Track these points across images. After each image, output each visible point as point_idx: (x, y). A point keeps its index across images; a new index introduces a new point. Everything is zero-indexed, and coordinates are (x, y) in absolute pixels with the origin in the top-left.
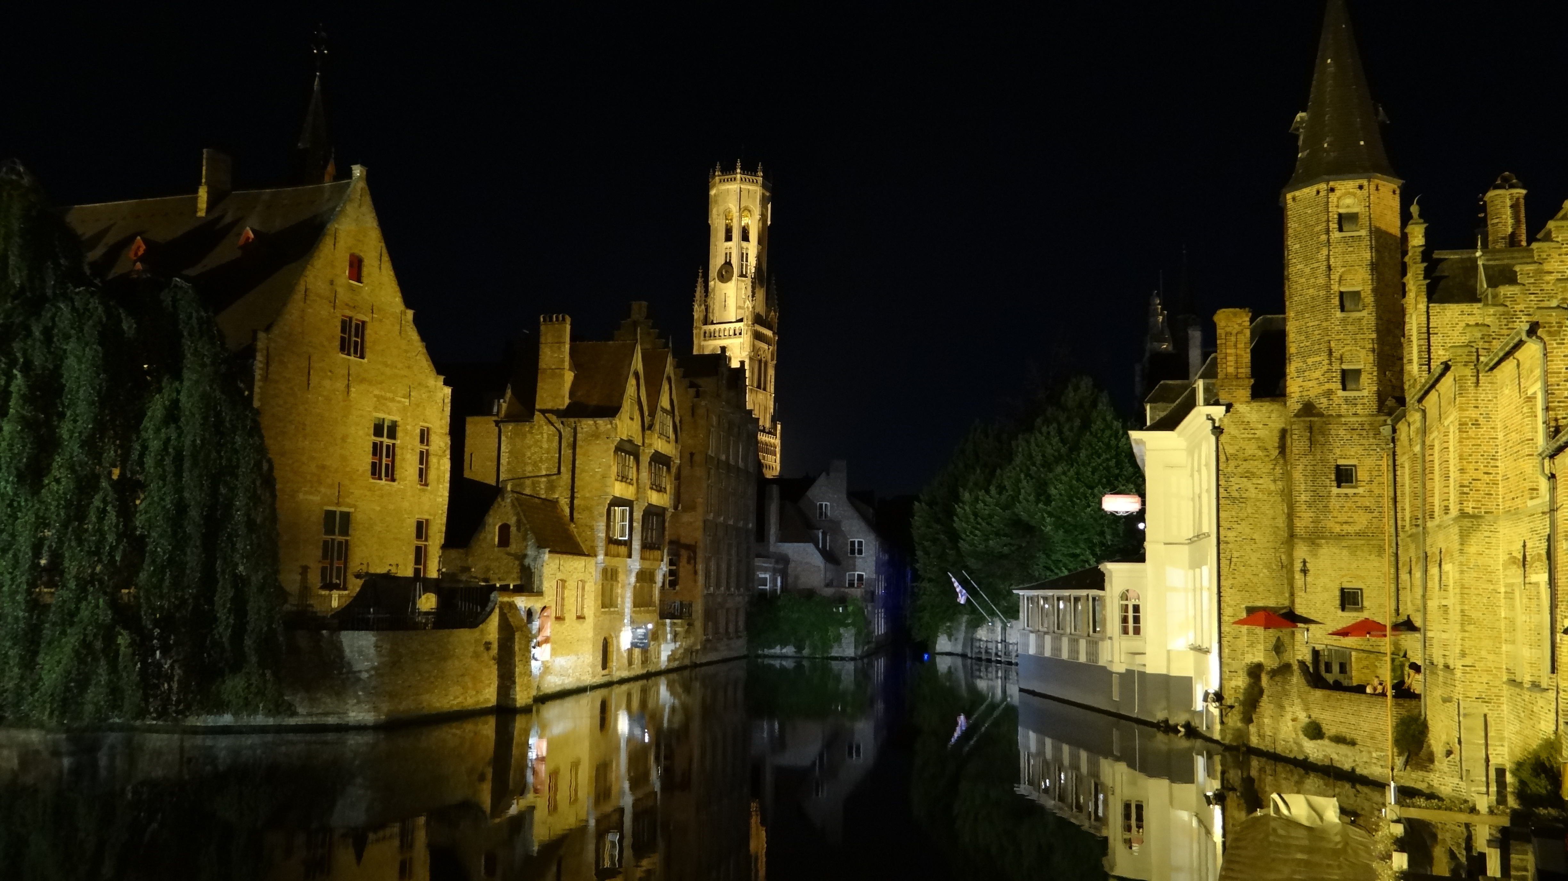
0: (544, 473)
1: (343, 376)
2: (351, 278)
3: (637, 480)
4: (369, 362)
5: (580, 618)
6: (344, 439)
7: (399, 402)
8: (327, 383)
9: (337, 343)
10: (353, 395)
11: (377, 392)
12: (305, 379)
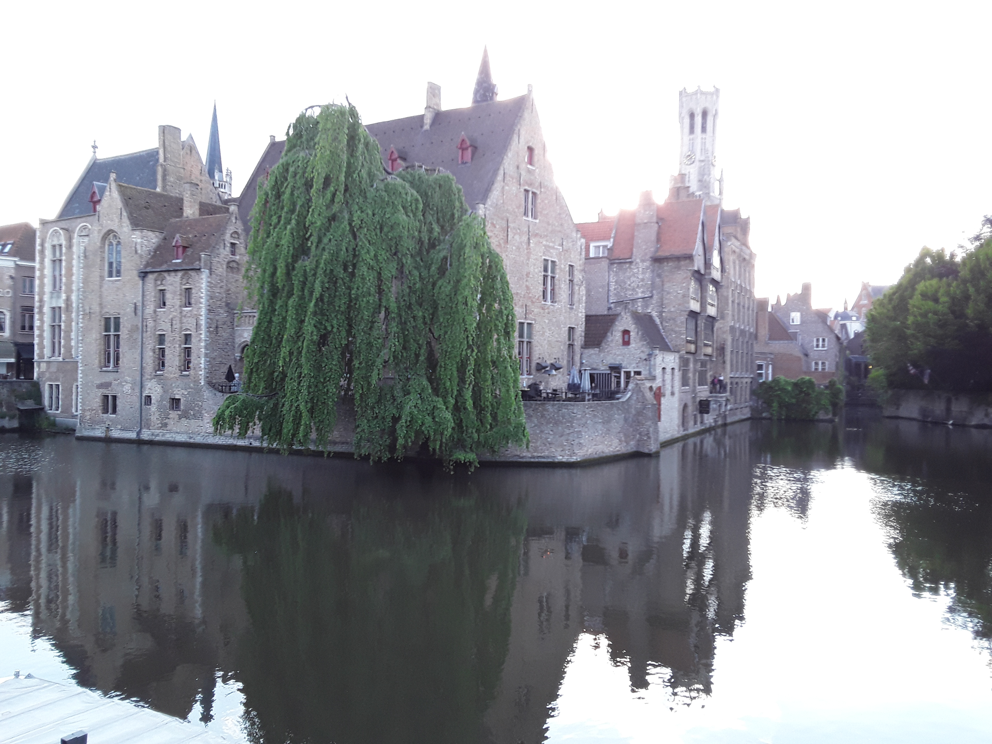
0: (640, 295)
1: (526, 232)
2: (528, 163)
3: (701, 298)
4: (539, 222)
5: (673, 394)
6: (528, 274)
7: (557, 249)
8: (517, 237)
9: (522, 210)
10: (531, 245)
11: (544, 243)
12: (505, 235)
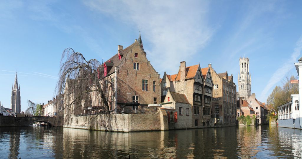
0: (182, 90)
1: (135, 73)
2: (135, 56)
3: (202, 91)
4: (140, 70)
5: (187, 115)
6: (136, 83)
7: (148, 77)
8: (131, 74)
9: (133, 67)
10: (137, 76)
11: (143, 75)
12: (126, 74)
